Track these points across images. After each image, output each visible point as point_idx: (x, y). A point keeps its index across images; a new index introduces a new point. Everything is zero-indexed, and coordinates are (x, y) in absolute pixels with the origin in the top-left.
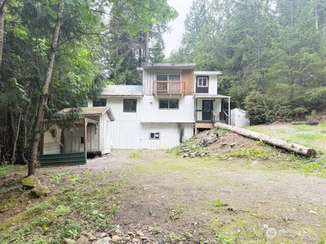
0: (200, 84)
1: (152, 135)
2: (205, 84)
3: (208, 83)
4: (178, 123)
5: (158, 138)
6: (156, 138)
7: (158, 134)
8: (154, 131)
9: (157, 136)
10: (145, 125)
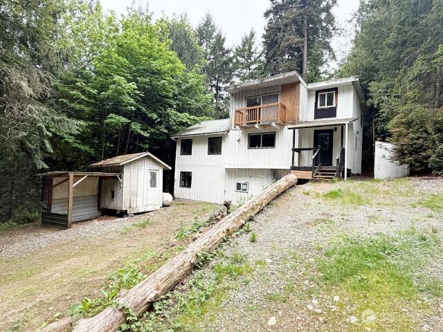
0: (323, 104)
1: (239, 186)
2: (330, 103)
3: (337, 100)
4: (271, 169)
5: (246, 190)
6: (243, 190)
7: (246, 184)
8: (242, 182)
9: (244, 187)
10: (231, 172)
